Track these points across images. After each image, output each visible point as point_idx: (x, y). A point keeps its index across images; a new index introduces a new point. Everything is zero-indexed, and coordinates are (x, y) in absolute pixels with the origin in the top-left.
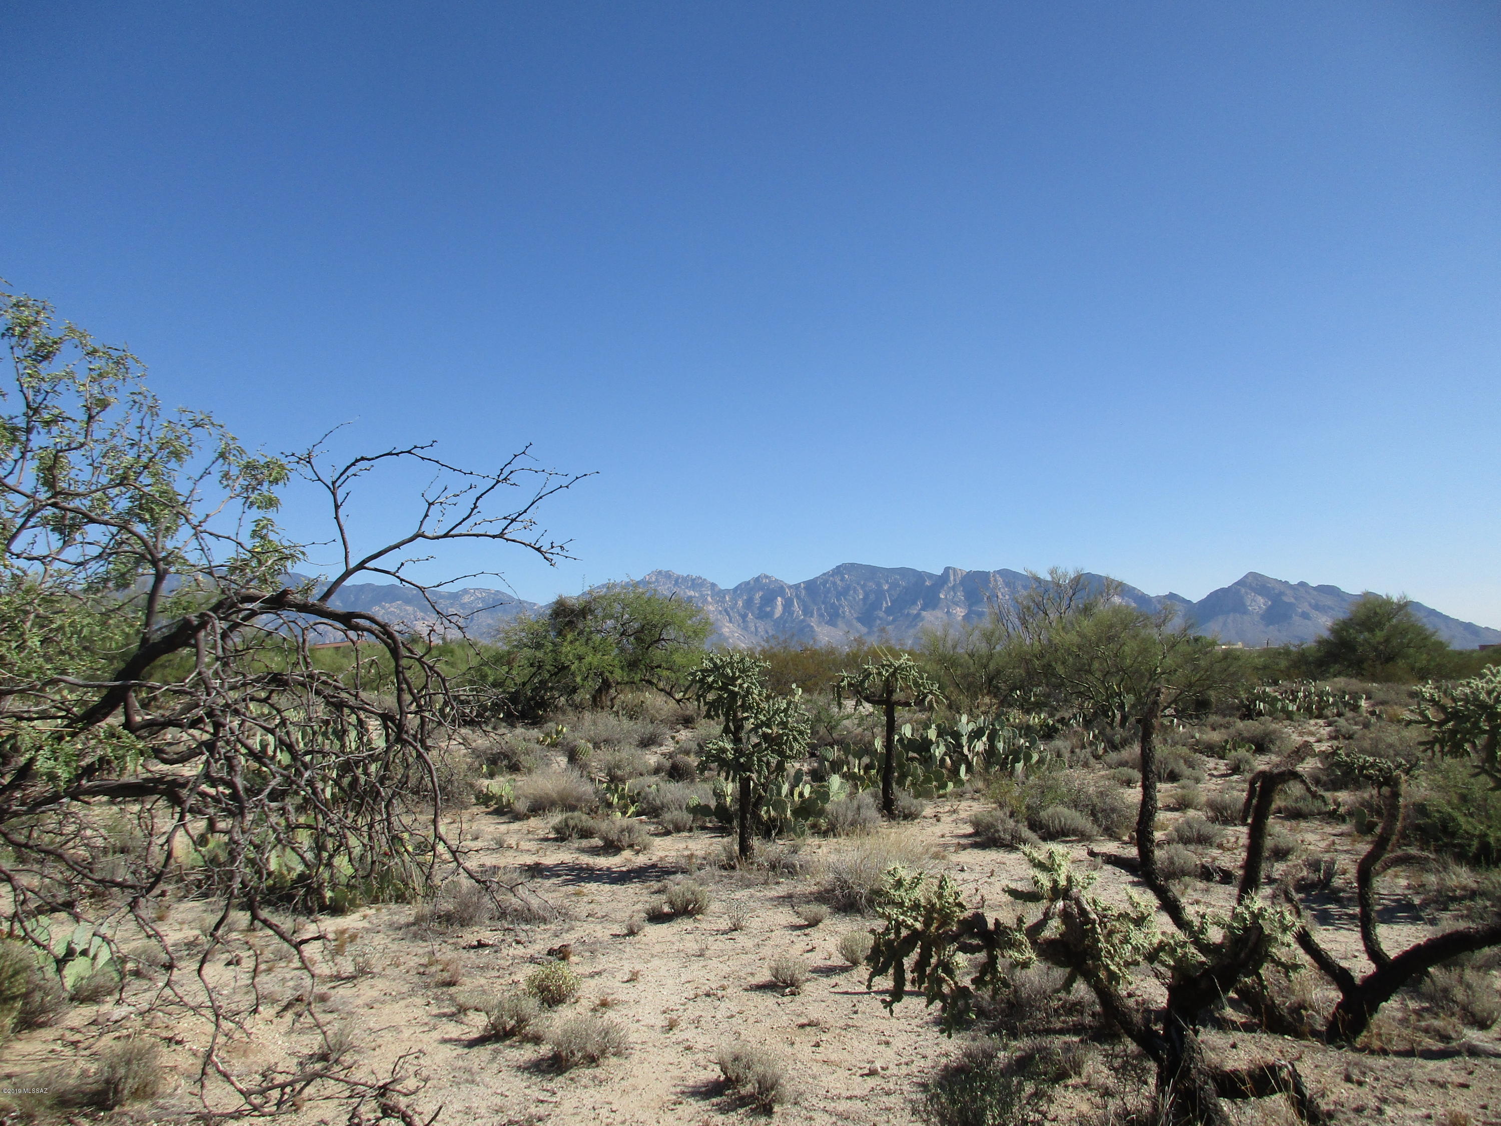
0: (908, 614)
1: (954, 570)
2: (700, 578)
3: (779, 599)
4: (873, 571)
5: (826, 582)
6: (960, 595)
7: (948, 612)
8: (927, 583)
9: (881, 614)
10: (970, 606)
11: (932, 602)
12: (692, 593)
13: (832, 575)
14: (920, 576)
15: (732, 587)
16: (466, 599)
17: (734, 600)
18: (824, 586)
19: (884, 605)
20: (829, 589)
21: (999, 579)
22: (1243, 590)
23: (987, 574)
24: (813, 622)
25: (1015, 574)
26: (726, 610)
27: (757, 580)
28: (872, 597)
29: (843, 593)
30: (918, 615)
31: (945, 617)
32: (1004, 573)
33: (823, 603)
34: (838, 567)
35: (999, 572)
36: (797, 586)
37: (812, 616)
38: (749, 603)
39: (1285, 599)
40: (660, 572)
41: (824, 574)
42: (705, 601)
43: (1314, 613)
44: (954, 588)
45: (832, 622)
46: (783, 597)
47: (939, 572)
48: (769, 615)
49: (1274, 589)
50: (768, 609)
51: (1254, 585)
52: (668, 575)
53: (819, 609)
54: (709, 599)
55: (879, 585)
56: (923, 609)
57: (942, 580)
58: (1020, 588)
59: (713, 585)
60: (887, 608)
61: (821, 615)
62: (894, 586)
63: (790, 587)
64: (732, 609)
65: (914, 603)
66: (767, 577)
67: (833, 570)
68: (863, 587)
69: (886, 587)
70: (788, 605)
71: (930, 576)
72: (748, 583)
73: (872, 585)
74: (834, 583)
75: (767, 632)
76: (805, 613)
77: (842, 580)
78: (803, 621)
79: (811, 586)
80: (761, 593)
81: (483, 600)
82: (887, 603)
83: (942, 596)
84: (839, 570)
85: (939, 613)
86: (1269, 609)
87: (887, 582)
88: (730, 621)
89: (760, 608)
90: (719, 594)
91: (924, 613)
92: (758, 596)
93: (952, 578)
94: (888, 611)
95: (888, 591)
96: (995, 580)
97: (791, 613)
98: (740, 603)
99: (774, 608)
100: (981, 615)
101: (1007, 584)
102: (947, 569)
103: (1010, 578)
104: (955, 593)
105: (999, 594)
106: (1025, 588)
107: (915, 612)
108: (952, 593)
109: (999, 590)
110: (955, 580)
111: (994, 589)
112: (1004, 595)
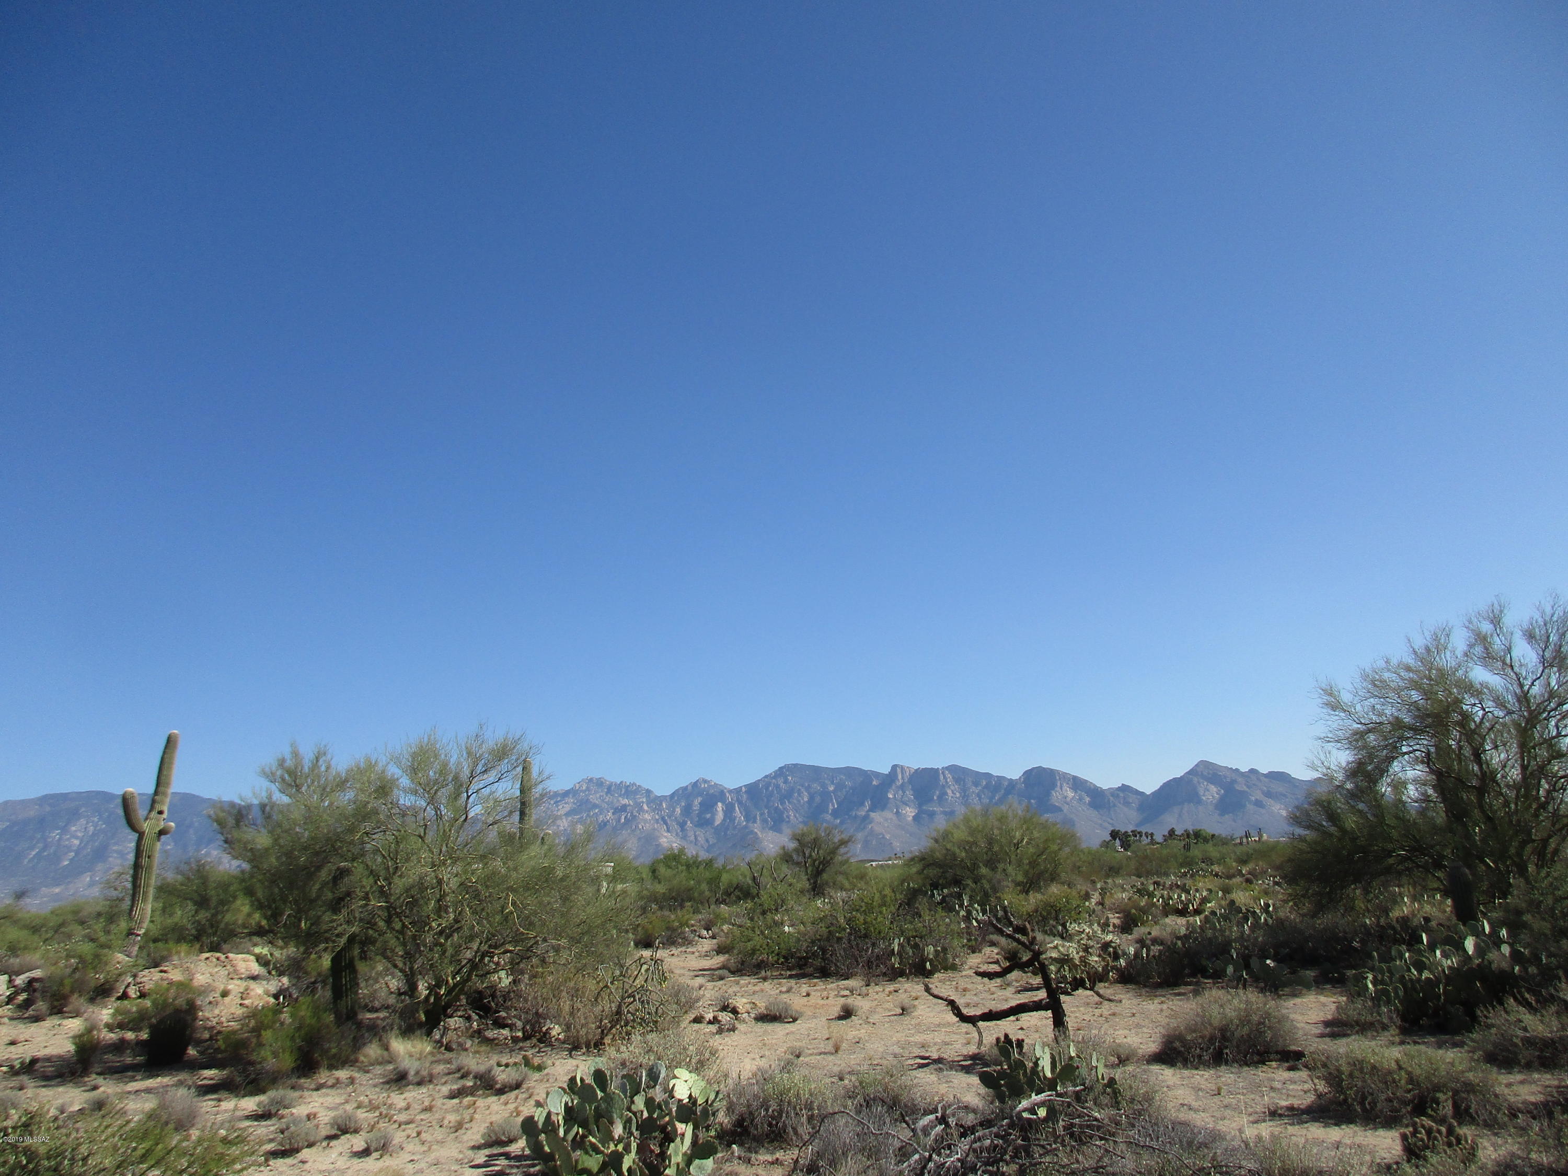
0: (856, 816)
1: (902, 768)
2: (634, 784)
3: (720, 804)
4: (816, 772)
5: (767, 786)
6: (909, 794)
7: (897, 812)
8: (874, 783)
9: (828, 817)
10: (920, 805)
11: (880, 803)
12: (626, 801)
13: (775, 777)
14: (867, 776)
15: (668, 793)
17: (672, 808)
18: (767, 789)
19: (831, 807)
20: (773, 790)
21: (949, 775)
22: (1195, 780)
23: (936, 771)
24: (757, 828)
25: (965, 771)
26: (663, 819)
27: (695, 785)
28: (818, 799)
29: (788, 795)
30: (866, 818)
31: (894, 818)
32: (953, 769)
33: (766, 807)
34: (781, 768)
35: (947, 768)
36: (738, 791)
37: (755, 822)
38: (687, 810)
39: (1238, 788)
40: (591, 780)
41: (766, 777)
42: (641, 809)
43: (1269, 802)
44: (902, 787)
45: (776, 828)
46: (723, 802)
47: (886, 770)
48: (709, 822)
49: (1225, 777)
50: (708, 816)
51: (1205, 774)
52: (600, 783)
53: (761, 814)
54: (645, 807)
55: (824, 786)
56: (872, 809)
57: (890, 778)
58: (969, 784)
59: (648, 792)
60: (834, 811)
61: (764, 821)
62: (840, 786)
63: (730, 791)
64: (669, 817)
65: (862, 804)
66: (705, 781)
67: (775, 772)
68: (808, 789)
69: (832, 788)
70: (729, 810)
71: (877, 775)
72: (685, 788)
73: (816, 786)
74: (777, 786)
75: (707, 841)
76: (749, 817)
77: (786, 782)
78: (746, 827)
79: (753, 790)
80: (700, 799)
82: (833, 805)
83: (890, 796)
84: (782, 772)
85: (888, 814)
86: (1222, 799)
87: (832, 783)
88: (668, 831)
89: (699, 815)
90: (655, 802)
91: (872, 815)
92: (697, 802)
93: (900, 777)
94: (835, 813)
95: (834, 792)
96: (945, 777)
97: (733, 819)
98: (678, 810)
99: (714, 815)
100: (932, 815)
101: (957, 780)
102: (894, 767)
103: (960, 774)
104: (904, 792)
105: (949, 792)
106: (976, 784)
107: (863, 813)
108: (900, 792)
109: (949, 787)
110: (903, 778)
111: (943, 786)
112: (954, 792)
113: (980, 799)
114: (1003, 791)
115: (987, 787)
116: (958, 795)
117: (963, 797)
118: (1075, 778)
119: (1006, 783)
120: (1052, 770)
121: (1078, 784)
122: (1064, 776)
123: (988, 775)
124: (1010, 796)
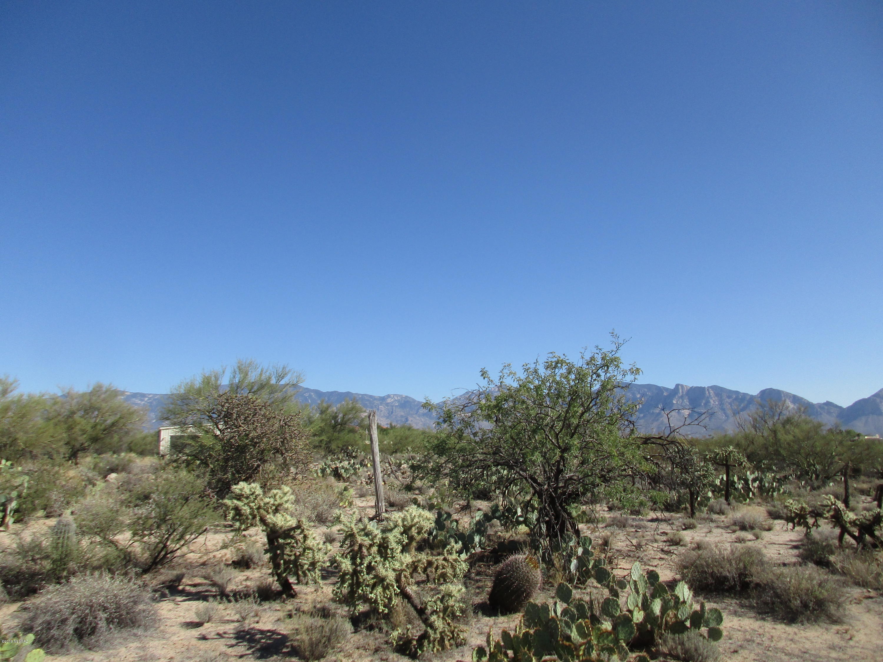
0: (653, 413)
1: (682, 386)
6: (686, 402)
7: (678, 412)
8: (665, 394)
10: (693, 408)
11: (668, 406)
14: (660, 390)
16: (389, 400)
21: (711, 392)
22: (878, 400)
23: (703, 389)
25: (722, 389)
30: (659, 413)
31: (677, 415)
32: (714, 388)
35: (711, 387)
44: (682, 397)
47: (672, 387)
55: (634, 394)
56: (663, 409)
57: (674, 392)
58: (724, 397)
62: (643, 395)
65: (657, 406)
69: (638, 396)
71: (667, 389)
81: (398, 401)
83: (674, 402)
85: (673, 413)
87: (639, 393)
91: (663, 412)
93: (681, 391)
94: (640, 411)
95: (640, 398)
96: (709, 393)
100: (700, 414)
101: (717, 395)
102: (677, 385)
103: (719, 391)
104: (683, 400)
105: (712, 401)
106: (729, 397)
107: (657, 411)
108: (681, 400)
109: (712, 398)
110: (682, 392)
111: (708, 398)
112: (714, 402)
113: (731, 406)
114: (746, 402)
115: (736, 399)
116: (717, 403)
117: (720, 405)
118: (794, 396)
119: (748, 397)
120: (779, 391)
121: (796, 399)
122: (788, 395)
123: (737, 392)
124: (751, 405)
